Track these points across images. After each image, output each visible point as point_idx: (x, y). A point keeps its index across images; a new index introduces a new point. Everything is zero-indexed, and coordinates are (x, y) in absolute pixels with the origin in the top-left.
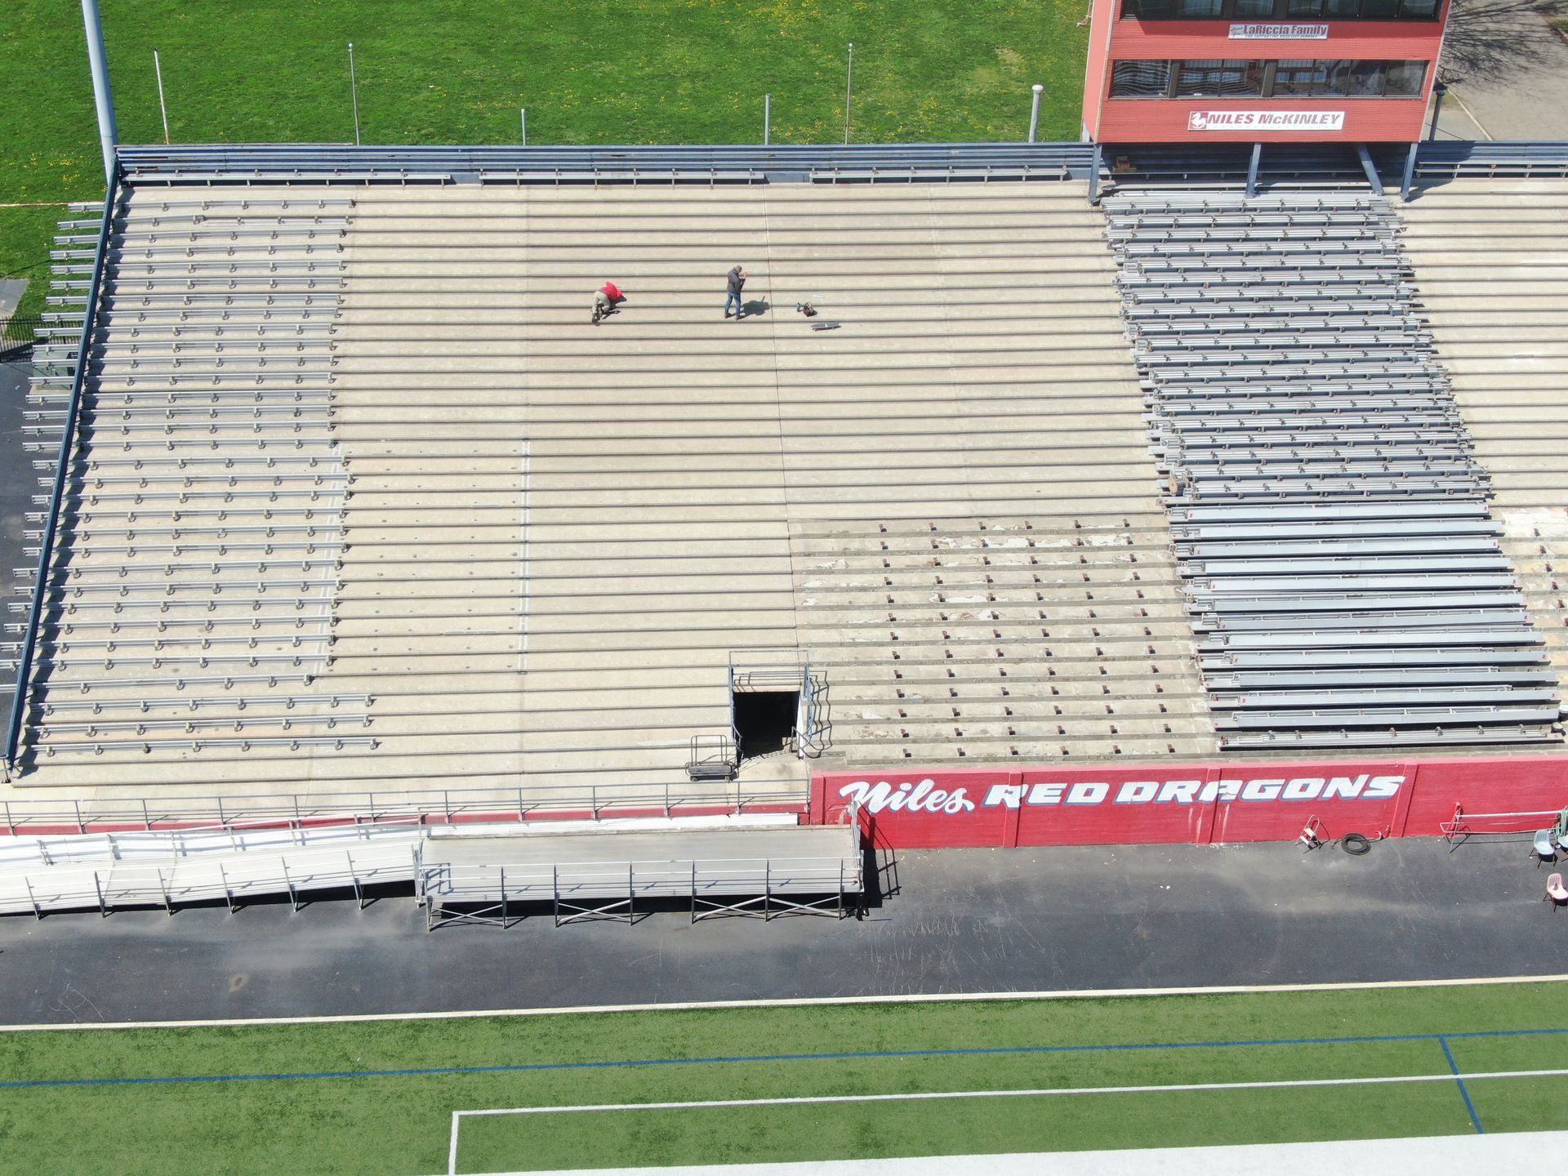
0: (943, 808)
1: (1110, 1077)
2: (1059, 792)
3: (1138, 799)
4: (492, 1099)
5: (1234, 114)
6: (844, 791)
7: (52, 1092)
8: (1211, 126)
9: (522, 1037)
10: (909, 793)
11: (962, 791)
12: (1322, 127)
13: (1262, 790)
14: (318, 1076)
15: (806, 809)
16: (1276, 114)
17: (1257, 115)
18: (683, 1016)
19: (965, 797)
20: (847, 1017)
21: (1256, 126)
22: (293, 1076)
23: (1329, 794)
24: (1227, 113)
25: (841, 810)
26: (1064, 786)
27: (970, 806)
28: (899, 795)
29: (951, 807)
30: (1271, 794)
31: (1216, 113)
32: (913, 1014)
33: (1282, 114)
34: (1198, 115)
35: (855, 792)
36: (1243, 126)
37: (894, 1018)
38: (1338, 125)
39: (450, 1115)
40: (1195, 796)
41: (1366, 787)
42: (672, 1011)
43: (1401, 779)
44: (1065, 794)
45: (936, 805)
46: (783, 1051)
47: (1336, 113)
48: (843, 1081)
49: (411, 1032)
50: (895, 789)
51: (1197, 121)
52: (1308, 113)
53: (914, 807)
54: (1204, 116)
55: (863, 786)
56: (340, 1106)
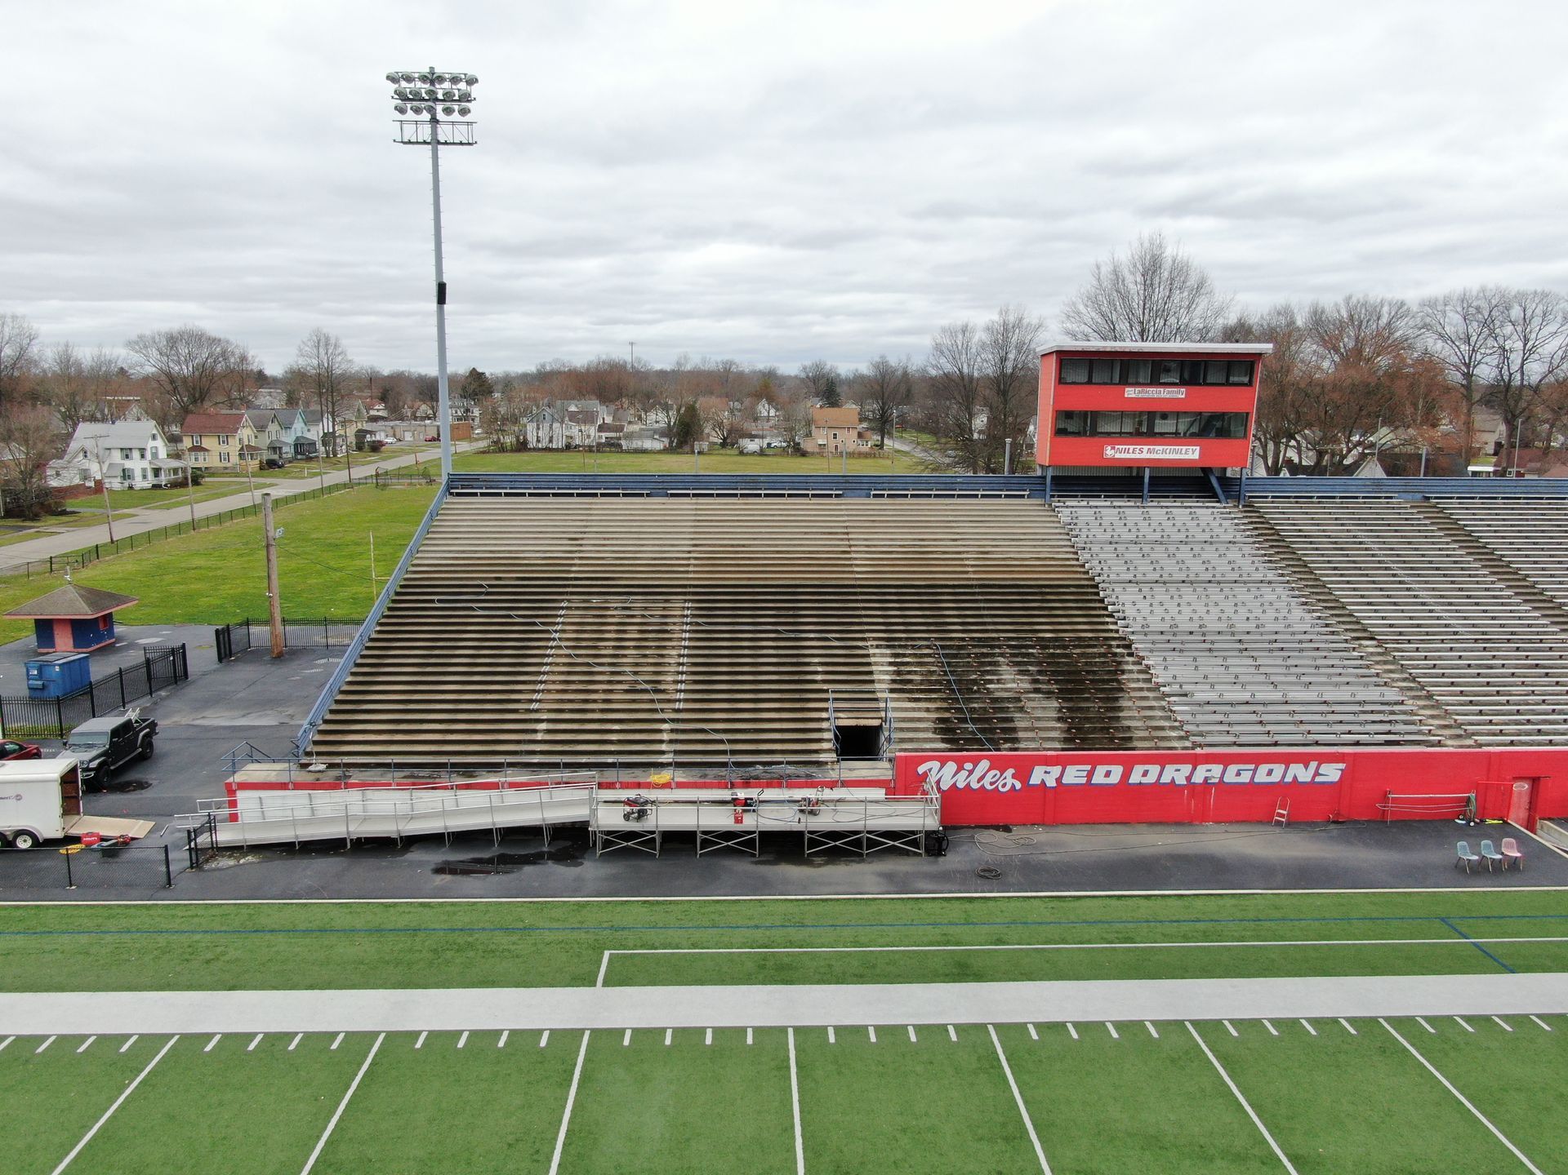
0: (997, 787)
1: (1167, 937)
2: (1085, 774)
3: (1145, 780)
4: (639, 944)
5: (1132, 447)
6: (921, 770)
7: (268, 936)
8: (1118, 456)
9: (667, 912)
10: (971, 772)
11: (1011, 771)
12: (1186, 457)
13: (1238, 774)
14: (494, 930)
15: (892, 785)
16: (1157, 448)
17: (1146, 448)
18: (800, 903)
19: (1014, 776)
20: (937, 905)
21: (1145, 455)
22: (473, 930)
23: (1289, 779)
24: (1127, 447)
25: (919, 787)
26: (1088, 767)
27: (1018, 785)
28: (964, 774)
29: (1004, 785)
30: (1245, 778)
31: (1121, 447)
32: (991, 904)
33: (1161, 448)
34: (1109, 448)
35: (930, 770)
36: (1137, 456)
37: (976, 905)
38: (1196, 456)
39: (602, 953)
40: (1189, 778)
41: (1317, 774)
42: (792, 900)
43: (1342, 766)
44: (1090, 774)
45: (992, 784)
46: (885, 922)
47: (1194, 448)
48: (939, 938)
49: (576, 907)
50: (960, 768)
51: (1109, 452)
52: (1177, 447)
53: (975, 786)
54: (1113, 448)
55: (936, 765)
56: (511, 946)
